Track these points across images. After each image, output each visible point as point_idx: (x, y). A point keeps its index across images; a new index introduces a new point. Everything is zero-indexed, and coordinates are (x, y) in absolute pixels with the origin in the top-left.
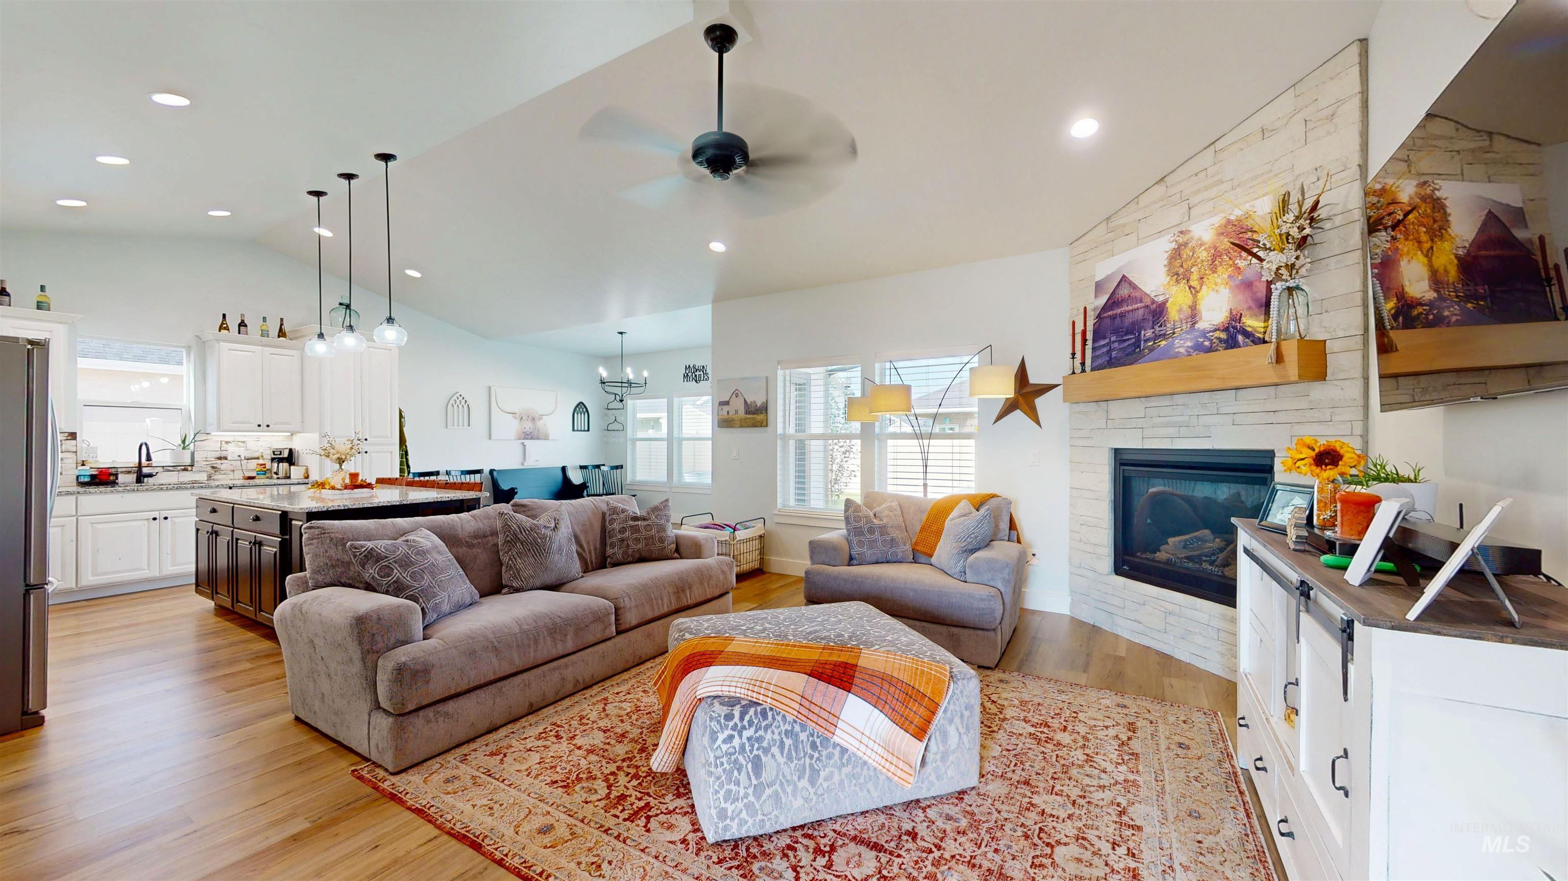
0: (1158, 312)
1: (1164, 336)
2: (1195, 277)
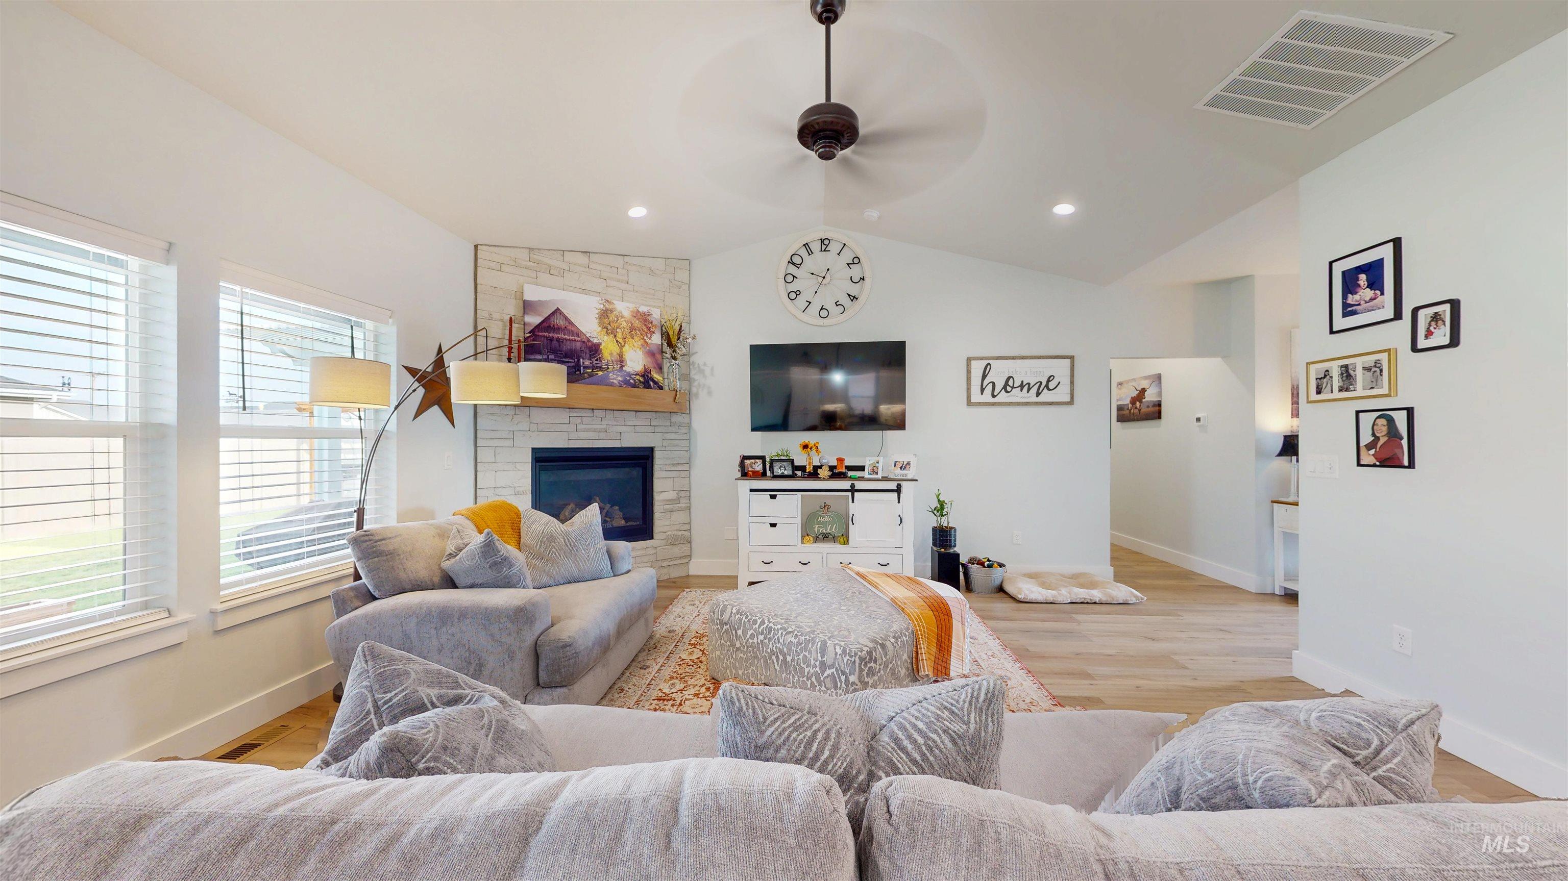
0: (594, 350)
1: (601, 368)
2: (619, 335)
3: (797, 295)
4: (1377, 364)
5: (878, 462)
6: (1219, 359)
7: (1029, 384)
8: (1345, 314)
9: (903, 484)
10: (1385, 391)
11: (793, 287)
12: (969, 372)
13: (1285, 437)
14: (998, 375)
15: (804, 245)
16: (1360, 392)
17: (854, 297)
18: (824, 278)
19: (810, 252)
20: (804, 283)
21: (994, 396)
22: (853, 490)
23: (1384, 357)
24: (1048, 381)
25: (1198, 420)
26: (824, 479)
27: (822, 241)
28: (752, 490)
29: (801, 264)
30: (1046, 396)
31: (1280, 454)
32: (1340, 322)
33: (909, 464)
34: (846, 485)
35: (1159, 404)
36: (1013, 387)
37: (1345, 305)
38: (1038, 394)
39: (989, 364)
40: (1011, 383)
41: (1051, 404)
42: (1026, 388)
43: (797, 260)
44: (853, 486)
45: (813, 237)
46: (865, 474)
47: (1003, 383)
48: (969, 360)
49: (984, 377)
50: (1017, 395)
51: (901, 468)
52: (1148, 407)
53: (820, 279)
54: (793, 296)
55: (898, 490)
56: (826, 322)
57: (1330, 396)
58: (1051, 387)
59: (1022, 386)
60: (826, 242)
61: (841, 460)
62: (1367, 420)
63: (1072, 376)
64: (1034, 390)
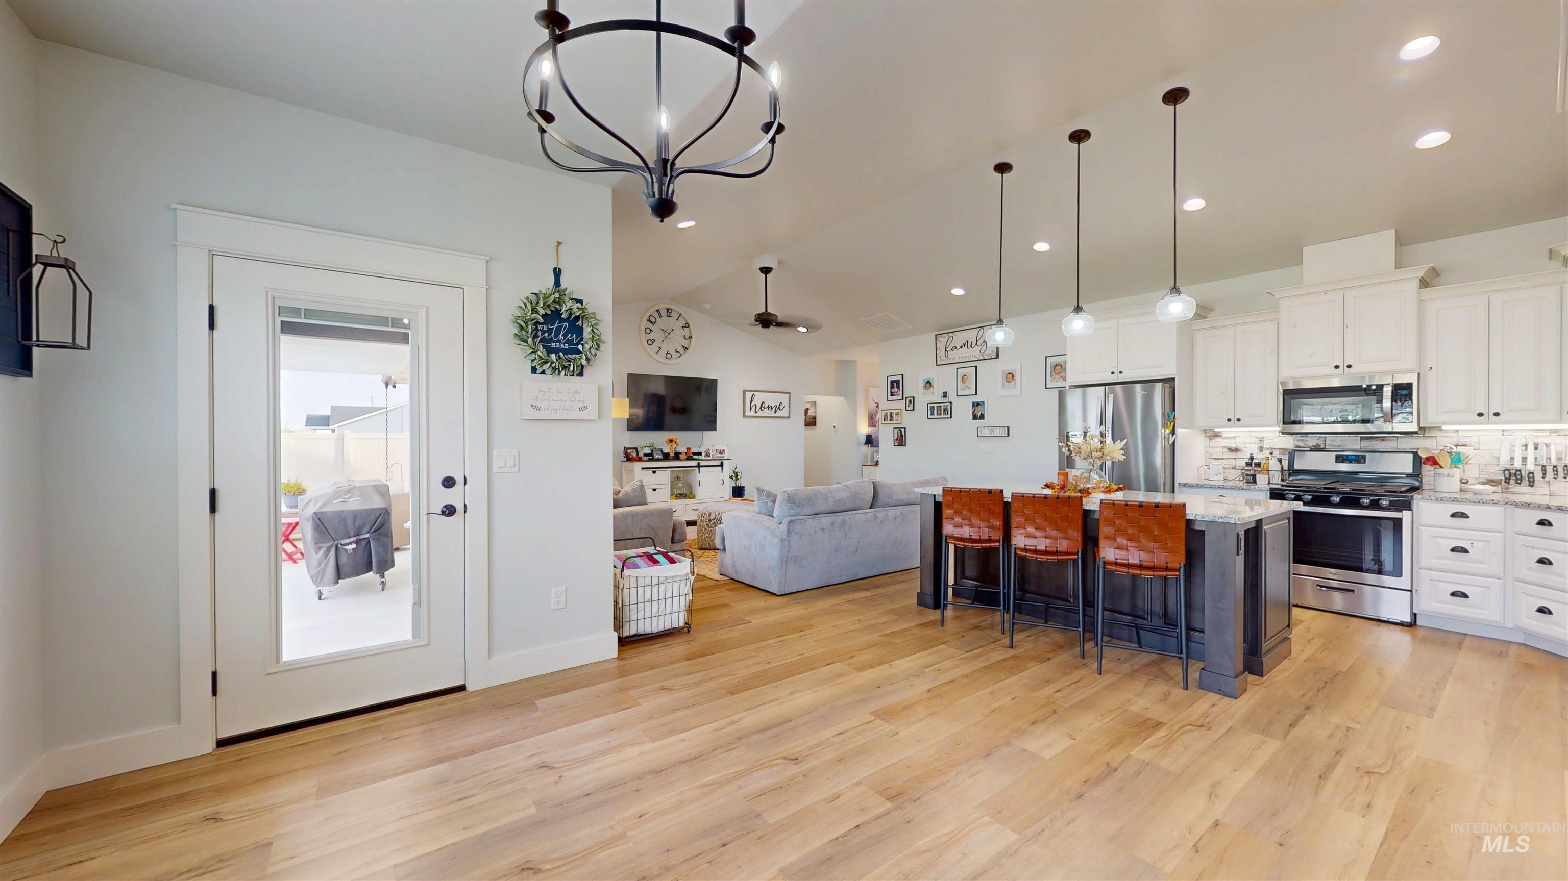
3: (653, 342)
4: (898, 413)
5: (709, 450)
6: (843, 398)
7: (771, 406)
8: (892, 395)
9: (724, 461)
10: (900, 422)
11: (651, 337)
12: (744, 398)
13: (867, 436)
14: (757, 403)
15: (657, 311)
16: (894, 422)
17: (686, 348)
18: (669, 334)
19: (661, 316)
20: (656, 335)
21: (756, 412)
22: (699, 466)
23: (900, 411)
24: (780, 405)
25: (834, 427)
26: (683, 460)
27: (668, 310)
28: (643, 469)
29: (655, 323)
30: (779, 414)
31: (865, 444)
32: (891, 398)
33: (724, 450)
34: (694, 463)
35: (815, 418)
36: (764, 408)
37: (891, 392)
38: (775, 412)
39: (754, 394)
40: (763, 405)
41: (781, 417)
42: (770, 408)
43: (653, 319)
44: (699, 463)
45: (662, 307)
46: (703, 457)
47: (760, 405)
48: (744, 391)
49: (752, 401)
50: (766, 412)
51: (720, 453)
52: (810, 419)
53: (667, 334)
54: (650, 342)
55: (722, 465)
56: (670, 361)
57: (887, 423)
58: (781, 408)
59: (768, 407)
60: (670, 311)
61: (689, 449)
62: (896, 430)
63: (790, 403)
64: (774, 410)
